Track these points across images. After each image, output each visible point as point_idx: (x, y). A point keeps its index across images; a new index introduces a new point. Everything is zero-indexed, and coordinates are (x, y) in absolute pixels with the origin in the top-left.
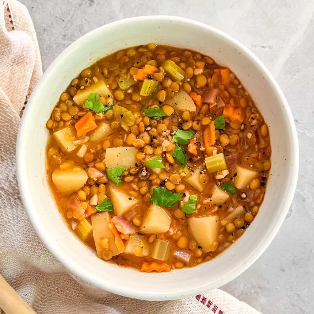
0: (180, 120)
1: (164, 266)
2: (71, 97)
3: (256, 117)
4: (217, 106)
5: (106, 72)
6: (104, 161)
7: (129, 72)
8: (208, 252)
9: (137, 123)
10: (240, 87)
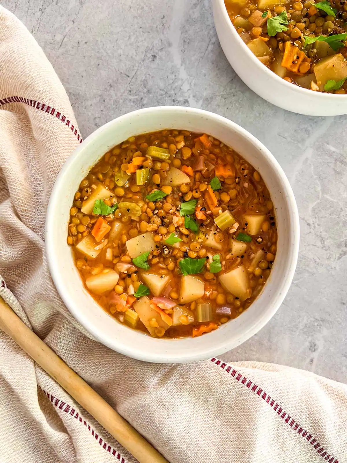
0: (180, 194)
1: (211, 326)
2: (79, 209)
3: (245, 167)
4: (208, 170)
5: (101, 176)
6: (127, 253)
7: (121, 169)
8: (245, 300)
9: (144, 211)
10: (222, 145)
